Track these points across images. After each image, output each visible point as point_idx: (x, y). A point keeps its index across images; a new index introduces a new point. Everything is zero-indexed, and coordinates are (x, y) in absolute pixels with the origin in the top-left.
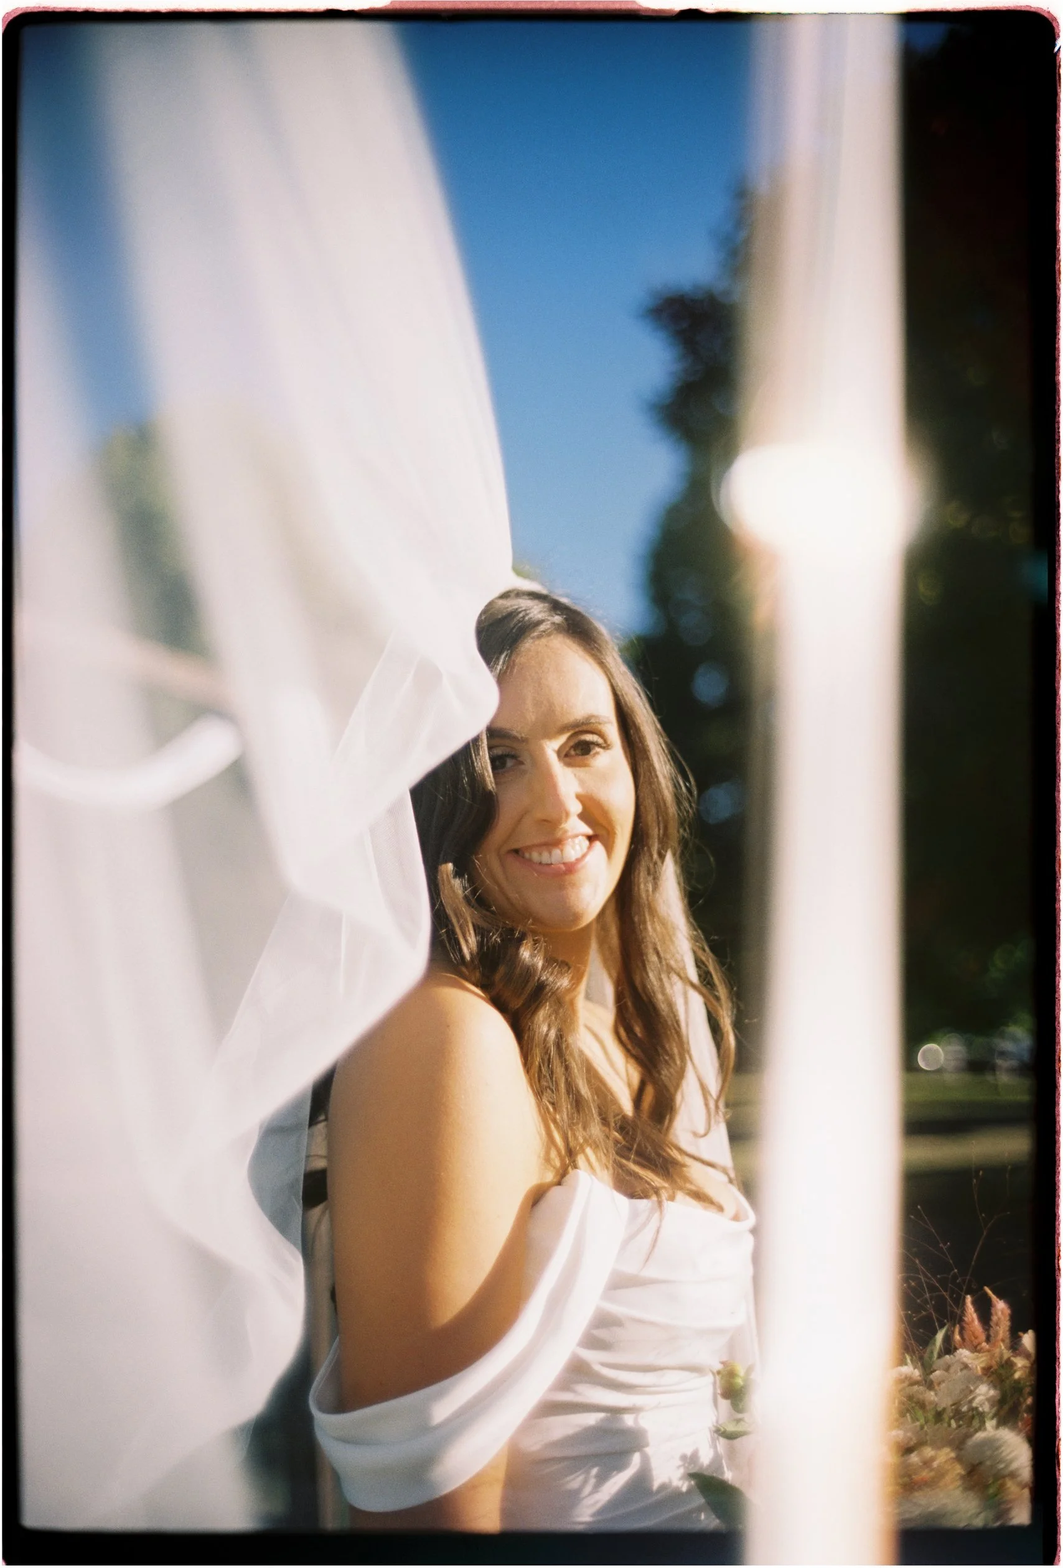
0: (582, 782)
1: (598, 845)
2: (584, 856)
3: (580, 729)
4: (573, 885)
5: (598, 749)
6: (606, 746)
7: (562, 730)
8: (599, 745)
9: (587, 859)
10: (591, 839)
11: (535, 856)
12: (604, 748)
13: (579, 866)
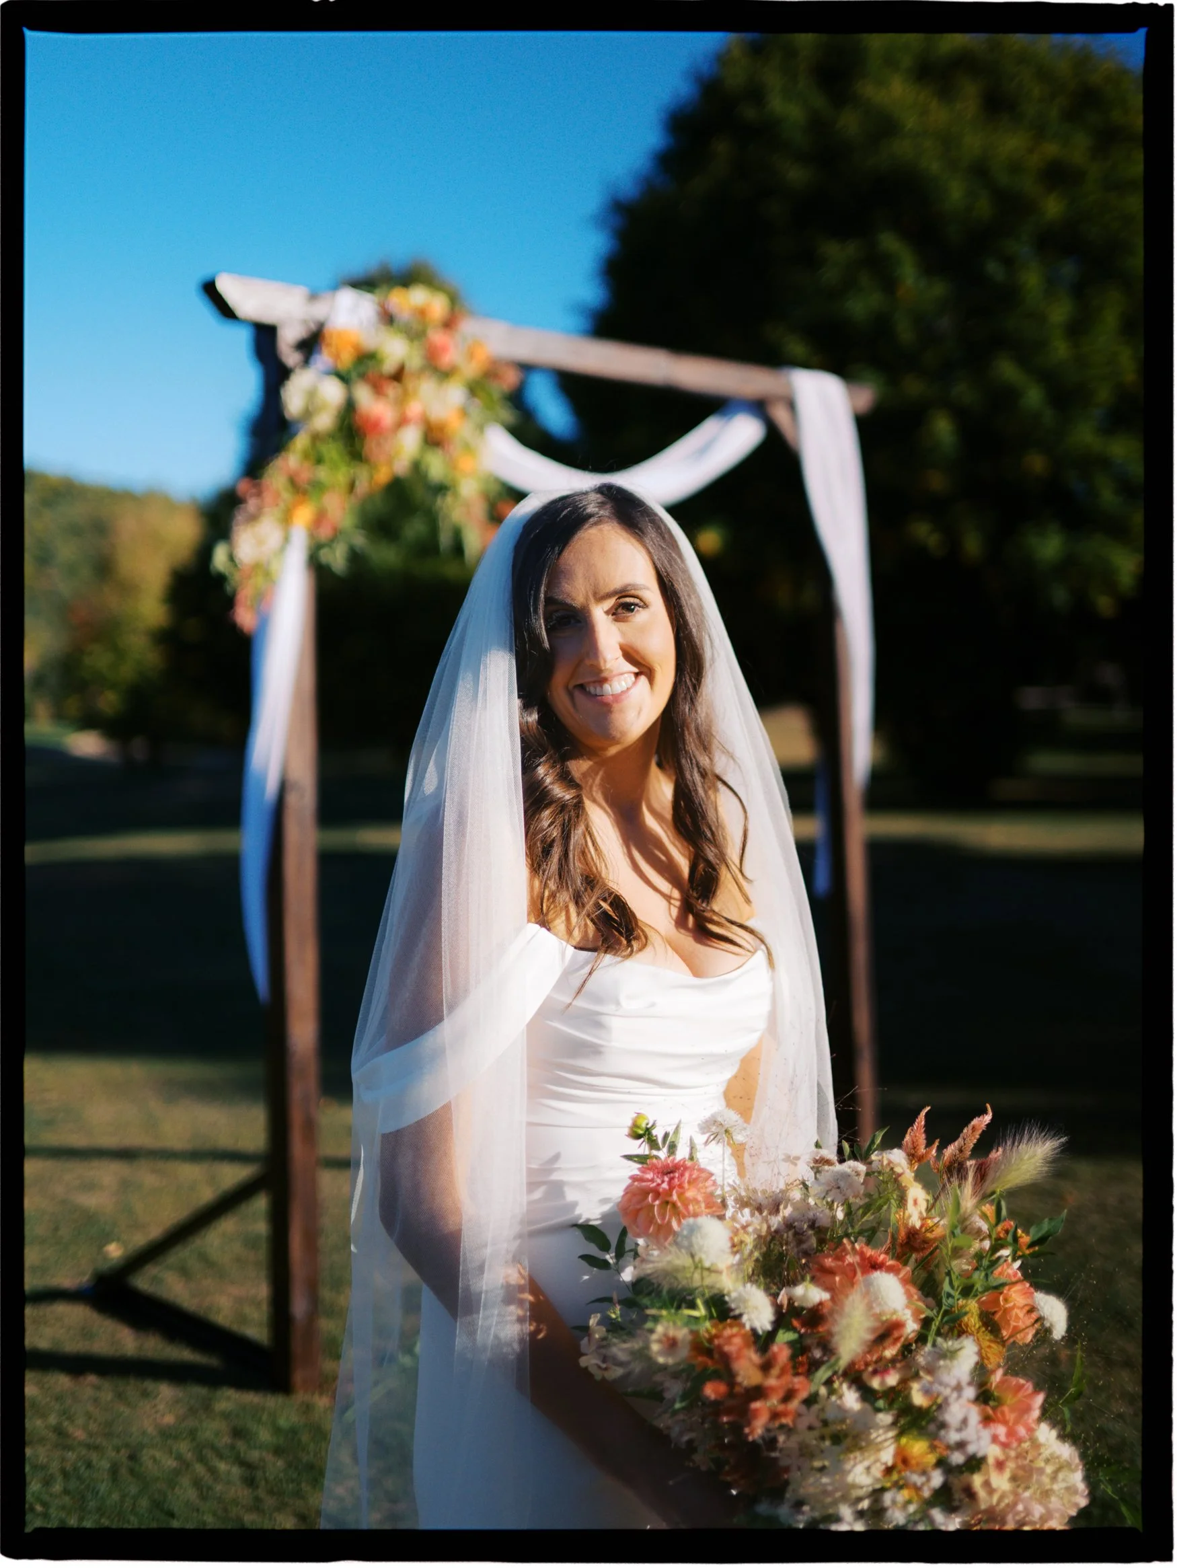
0: (623, 634)
1: (643, 679)
2: (628, 689)
3: (624, 594)
4: (621, 711)
5: (637, 608)
6: (645, 605)
7: (608, 596)
8: (636, 605)
9: (632, 691)
10: (637, 675)
11: (592, 690)
12: (642, 607)
13: (623, 697)
